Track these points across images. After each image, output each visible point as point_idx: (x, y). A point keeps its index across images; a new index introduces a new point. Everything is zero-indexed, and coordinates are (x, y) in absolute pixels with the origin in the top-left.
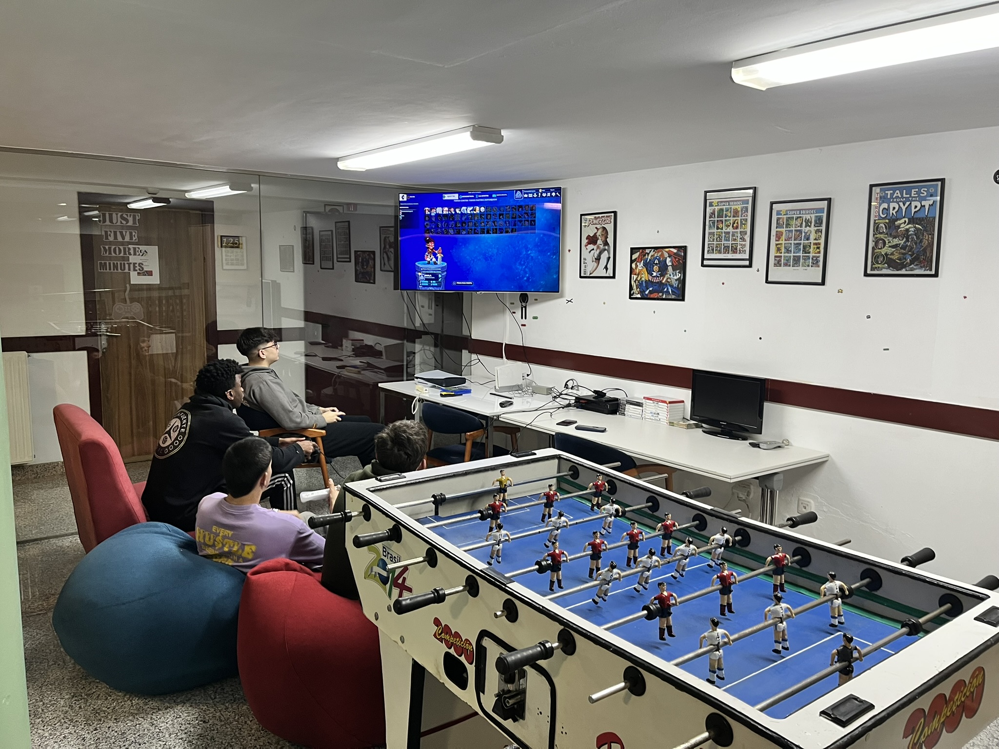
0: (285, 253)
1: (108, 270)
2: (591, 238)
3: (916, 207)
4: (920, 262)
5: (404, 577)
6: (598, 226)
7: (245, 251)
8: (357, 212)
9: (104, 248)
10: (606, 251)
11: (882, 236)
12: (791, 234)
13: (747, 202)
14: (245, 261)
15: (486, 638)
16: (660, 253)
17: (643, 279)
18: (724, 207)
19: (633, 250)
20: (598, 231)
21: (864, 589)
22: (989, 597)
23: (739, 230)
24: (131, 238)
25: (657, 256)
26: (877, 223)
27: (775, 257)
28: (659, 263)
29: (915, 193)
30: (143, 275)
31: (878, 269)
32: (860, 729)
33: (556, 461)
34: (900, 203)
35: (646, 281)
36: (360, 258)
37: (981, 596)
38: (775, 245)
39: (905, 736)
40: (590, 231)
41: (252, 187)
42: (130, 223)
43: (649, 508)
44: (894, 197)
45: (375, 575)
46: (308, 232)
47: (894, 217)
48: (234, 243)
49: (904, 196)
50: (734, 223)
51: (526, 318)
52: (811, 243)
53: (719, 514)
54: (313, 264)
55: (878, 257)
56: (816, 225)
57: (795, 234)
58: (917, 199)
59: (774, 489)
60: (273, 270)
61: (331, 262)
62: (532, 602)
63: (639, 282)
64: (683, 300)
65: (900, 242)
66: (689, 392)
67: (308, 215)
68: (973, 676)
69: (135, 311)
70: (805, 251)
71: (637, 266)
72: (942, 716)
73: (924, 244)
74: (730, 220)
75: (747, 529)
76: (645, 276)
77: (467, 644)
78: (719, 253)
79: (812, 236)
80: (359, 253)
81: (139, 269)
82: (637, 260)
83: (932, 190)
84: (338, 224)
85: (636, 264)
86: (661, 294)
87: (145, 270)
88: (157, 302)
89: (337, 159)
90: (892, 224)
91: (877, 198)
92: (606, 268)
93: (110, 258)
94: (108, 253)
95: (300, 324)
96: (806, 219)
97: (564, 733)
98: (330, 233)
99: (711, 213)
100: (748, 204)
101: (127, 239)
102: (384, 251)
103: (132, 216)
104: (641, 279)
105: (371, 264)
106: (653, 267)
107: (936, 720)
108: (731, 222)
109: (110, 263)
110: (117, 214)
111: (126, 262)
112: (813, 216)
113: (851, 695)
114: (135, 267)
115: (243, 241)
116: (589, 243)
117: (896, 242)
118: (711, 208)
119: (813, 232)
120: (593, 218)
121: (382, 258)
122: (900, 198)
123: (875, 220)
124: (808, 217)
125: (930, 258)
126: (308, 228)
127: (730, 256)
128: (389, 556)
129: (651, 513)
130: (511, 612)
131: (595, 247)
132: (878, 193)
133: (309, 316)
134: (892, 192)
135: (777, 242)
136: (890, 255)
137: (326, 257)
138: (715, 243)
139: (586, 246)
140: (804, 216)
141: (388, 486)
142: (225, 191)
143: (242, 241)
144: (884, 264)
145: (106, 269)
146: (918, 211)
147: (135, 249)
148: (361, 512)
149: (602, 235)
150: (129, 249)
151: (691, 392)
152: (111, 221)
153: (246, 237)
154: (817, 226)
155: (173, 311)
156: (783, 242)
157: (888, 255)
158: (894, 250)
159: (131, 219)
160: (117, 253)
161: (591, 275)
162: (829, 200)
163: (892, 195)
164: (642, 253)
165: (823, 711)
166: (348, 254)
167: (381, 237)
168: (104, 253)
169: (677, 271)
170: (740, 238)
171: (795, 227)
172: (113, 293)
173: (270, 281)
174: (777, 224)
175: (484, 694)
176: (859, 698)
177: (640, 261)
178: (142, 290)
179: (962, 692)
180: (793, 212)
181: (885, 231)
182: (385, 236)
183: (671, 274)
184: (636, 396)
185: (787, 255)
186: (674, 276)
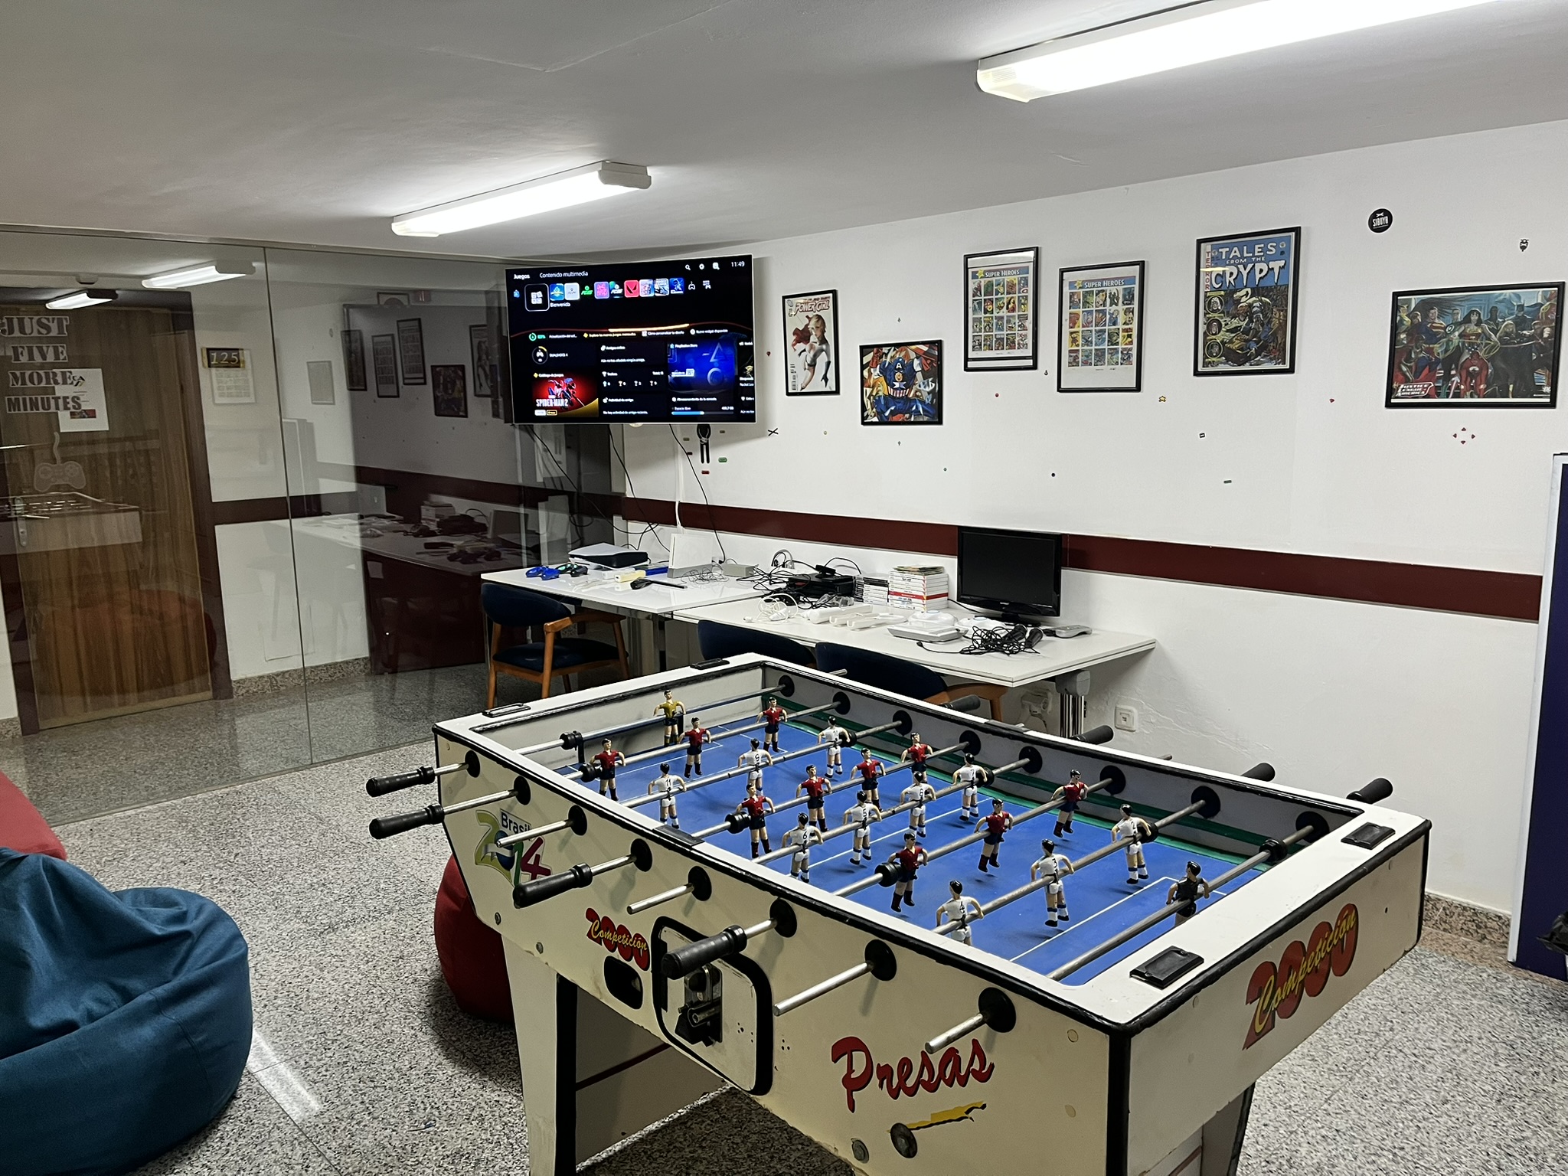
0: (318, 374)
1: (22, 411)
2: (799, 333)
3: (1261, 271)
4: (1270, 352)
5: (537, 855)
6: (811, 315)
7: (250, 372)
8: (431, 304)
9: (14, 375)
10: (824, 353)
11: (1216, 316)
12: (1090, 317)
13: (1026, 270)
14: (252, 390)
15: (666, 928)
16: (903, 353)
17: (881, 393)
18: (994, 279)
19: (864, 350)
20: (810, 321)
21: (1196, 815)
22: (1364, 812)
23: (1016, 314)
24: (57, 357)
25: (899, 358)
26: (1209, 296)
27: (1070, 351)
28: (903, 369)
29: (1260, 250)
30: (81, 417)
31: (1212, 364)
32: (1184, 989)
33: (760, 671)
34: (1239, 266)
35: (885, 396)
36: (441, 378)
37: (1352, 811)
38: (1068, 333)
39: (1250, 1001)
40: (798, 322)
41: (254, 268)
42: (54, 333)
43: (897, 728)
44: (1231, 257)
45: (492, 857)
46: (352, 339)
47: (1231, 288)
48: (229, 359)
49: (1245, 255)
50: (1009, 303)
51: (708, 461)
52: (1119, 329)
53: (996, 729)
54: (365, 390)
55: (1212, 347)
56: (1125, 302)
57: (1096, 317)
58: (1263, 259)
59: (1077, 694)
60: (300, 402)
61: (395, 386)
62: (730, 868)
63: (874, 398)
64: (940, 422)
65: (1242, 323)
66: (955, 560)
67: (351, 310)
68: (1341, 918)
69: (72, 474)
70: (1111, 342)
71: (870, 374)
72: (1300, 972)
73: (1274, 325)
74: (1003, 298)
75: (1035, 746)
76: (883, 389)
77: (639, 942)
78: (989, 349)
79: (1121, 319)
80: (438, 369)
81: (74, 407)
82: (870, 365)
83: (1283, 246)
84: (401, 324)
85: (869, 371)
86: (907, 416)
87: (83, 408)
88: (107, 463)
89: (391, 219)
90: (1229, 297)
91: (1207, 260)
92: (825, 378)
93: (23, 391)
94: (20, 383)
95: (351, 486)
96: (1111, 293)
97: (786, 1048)
98: (390, 338)
99: (976, 289)
100: (1028, 273)
101: (51, 358)
102: (478, 363)
103: (56, 321)
104: (877, 393)
105: (459, 386)
106: (895, 375)
107: (1292, 977)
108: (1005, 301)
109: (24, 400)
110: (31, 319)
111: (51, 396)
112: (1120, 288)
113: (1173, 947)
114: (66, 403)
115: (246, 356)
116: (798, 341)
117: (1236, 323)
118: (975, 280)
119: (1122, 313)
120: (802, 301)
121: (476, 377)
122: (1239, 258)
123: (1206, 292)
124: (1113, 290)
125: (1282, 345)
126: (352, 333)
127: (1005, 353)
128: (512, 825)
129: (901, 735)
130: (700, 886)
131: (807, 347)
132: (1208, 253)
133: (363, 475)
134: (1228, 249)
135: (1072, 330)
136: (1229, 343)
137: (386, 377)
138: (982, 334)
139: (794, 345)
140: (1108, 289)
141: (503, 723)
142: (208, 274)
143: (243, 356)
144: (1220, 357)
145: (19, 410)
146: (1264, 276)
147: (64, 374)
148: (463, 764)
149: (817, 327)
150: (55, 374)
151: (956, 560)
152: (22, 330)
153: (249, 350)
154: (1127, 304)
155: (134, 475)
156: (1081, 329)
157: (1226, 343)
158: (1234, 335)
159: (54, 326)
160: (36, 382)
161: (803, 391)
162: (1142, 264)
163: (1228, 253)
164: (876, 353)
165: (1134, 970)
166: (420, 372)
167: (474, 343)
168: (15, 383)
169: (930, 380)
170: (1019, 326)
171: (1096, 307)
172: (31, 451)
173: (295, 421)
174: (1070, 302)
175: (667, 1011)
176: (1182, 950)
177: (874, 366)
178: (80, 443)
179: (1327, 939)
180: (1093, 284)
181: (1219, 308)
182: (478, 340)
183: (921, 384)
184: (879, 571)
185: (1086, 348)
186: (925, 387)
